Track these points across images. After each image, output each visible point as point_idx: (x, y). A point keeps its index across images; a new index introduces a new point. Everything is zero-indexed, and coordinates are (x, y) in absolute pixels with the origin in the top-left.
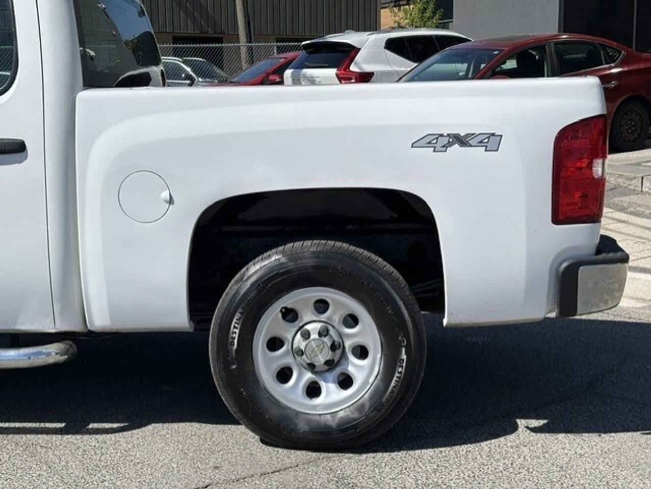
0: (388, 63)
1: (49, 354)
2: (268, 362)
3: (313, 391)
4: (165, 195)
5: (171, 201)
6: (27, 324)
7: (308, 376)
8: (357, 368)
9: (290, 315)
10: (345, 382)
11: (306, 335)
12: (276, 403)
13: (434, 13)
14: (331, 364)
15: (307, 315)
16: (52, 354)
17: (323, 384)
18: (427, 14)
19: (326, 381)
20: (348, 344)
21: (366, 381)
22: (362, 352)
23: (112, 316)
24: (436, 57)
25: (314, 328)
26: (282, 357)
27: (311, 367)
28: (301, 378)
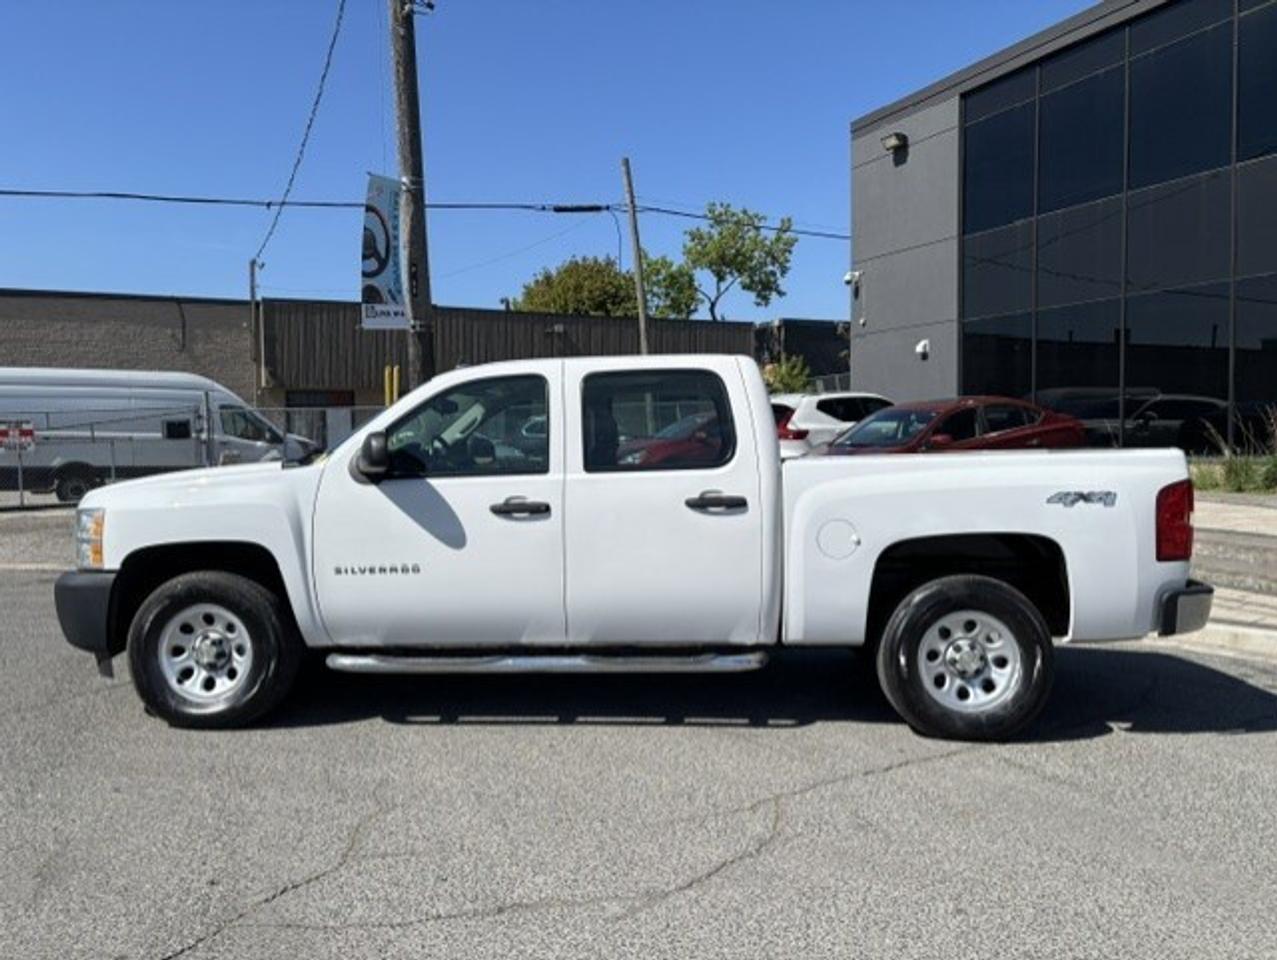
0: (820, 421)
1: (749, 662)
2: (928, 669)
3: (963, 694)
4: (854, 538)
5: (859, 543)
6: (737, 638)
7: (958, 682)
8: (1000, 676)
9: (945, 634)
10: (989, 686)
11: (958, 649)
12: (936, 703)
13: (802, 370)
14: (978, 672)
15: (958, 633)
16: (752, 662)
17: (970, 690)
18: (796, 371)
19: (973, 686)
20: (990, 656)
21: (1007, 688)
22: (1001, 662)
23: (806, 632)
24: (872, 417)
25: (964, 644)
26: (937, 667)
27: (962, 674)
28: (952, 684)
